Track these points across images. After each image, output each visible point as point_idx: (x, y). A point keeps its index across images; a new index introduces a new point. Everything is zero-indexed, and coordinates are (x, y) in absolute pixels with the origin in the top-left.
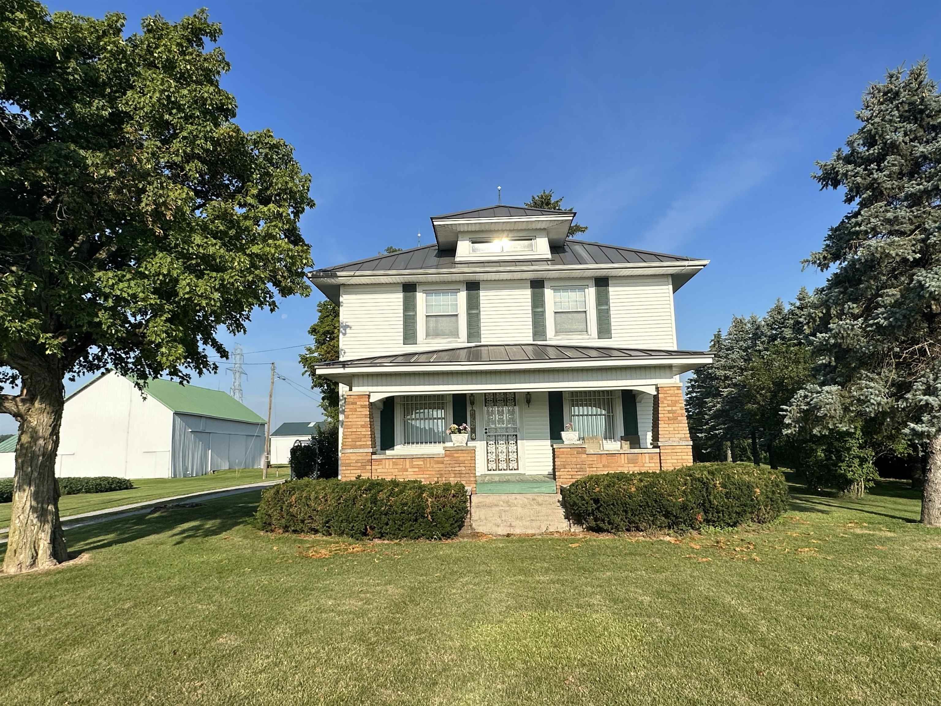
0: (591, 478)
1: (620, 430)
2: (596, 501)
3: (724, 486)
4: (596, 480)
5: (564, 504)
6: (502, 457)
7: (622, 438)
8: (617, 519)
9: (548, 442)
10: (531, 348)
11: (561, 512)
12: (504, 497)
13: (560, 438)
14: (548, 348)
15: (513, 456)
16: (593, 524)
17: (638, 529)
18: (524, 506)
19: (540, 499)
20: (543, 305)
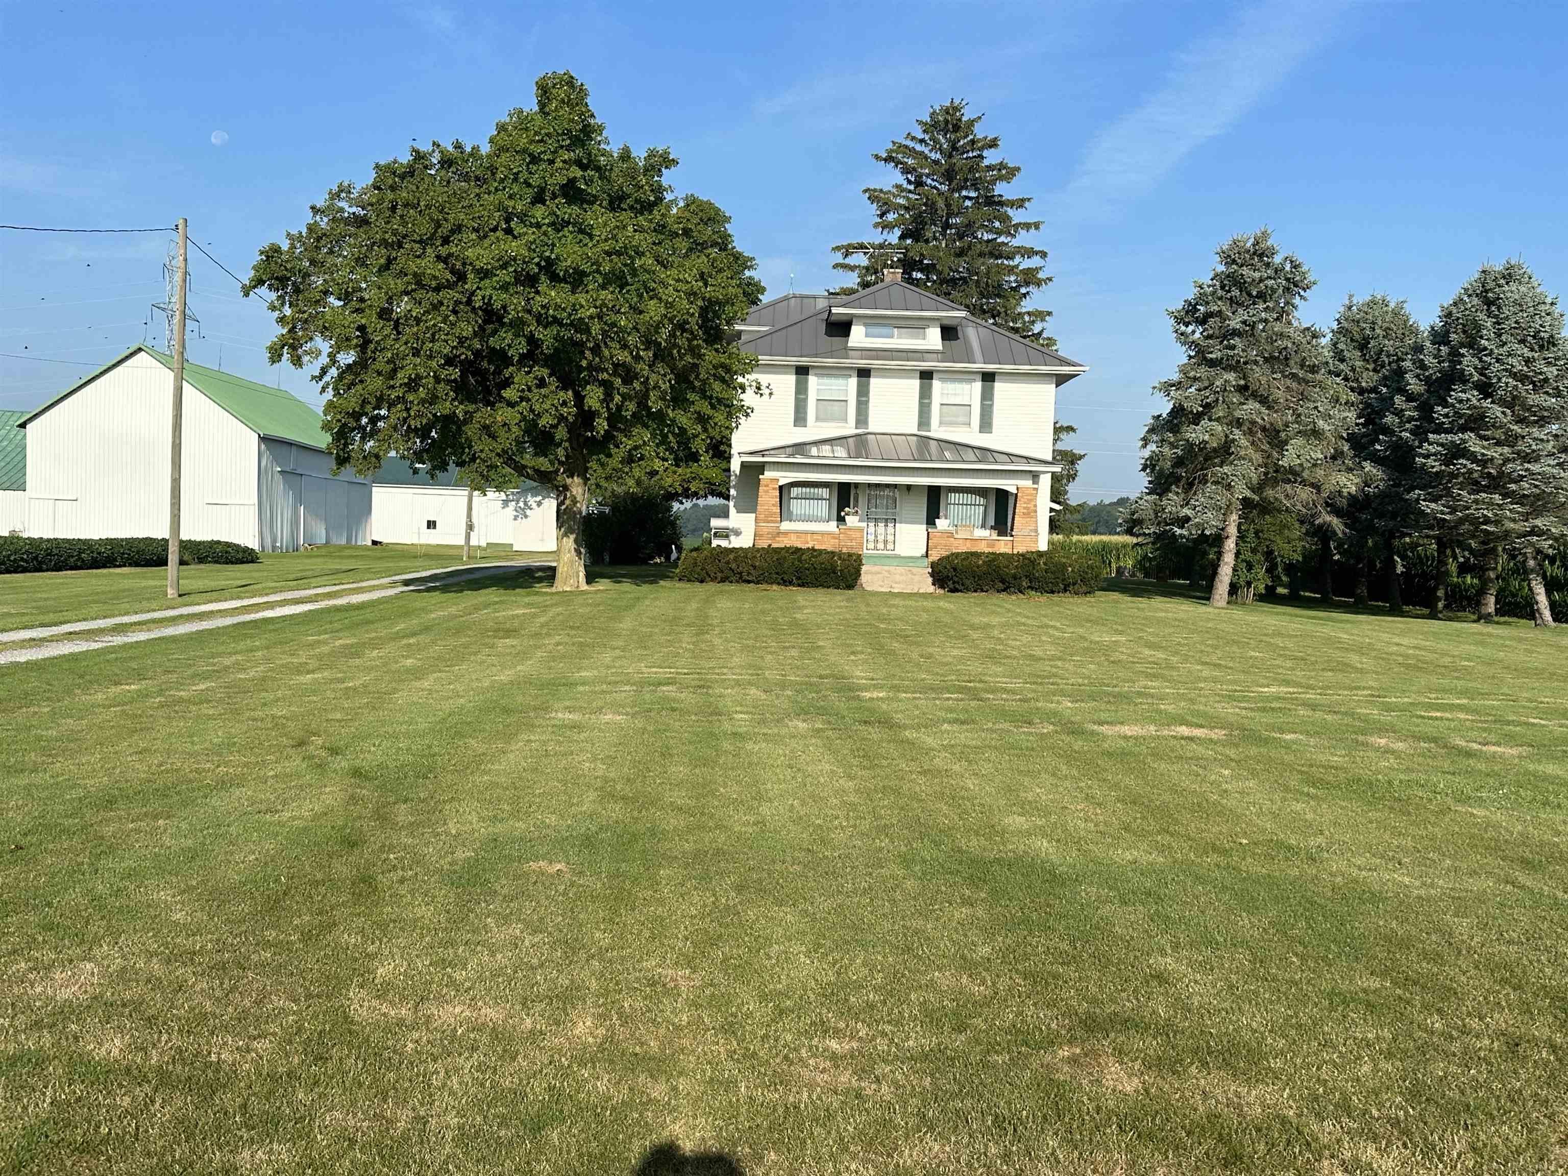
0: (953, 554)
1: (991, 521)
2: (955, 569)
3: (1045, 564)
4: (957, 555)
5: (932, 575)
6: (881, 538)
7: (992, 528)
8: (968, 582)
9: (924, 526)
10: (915, 438)
11: (930, 580)
12: (886, 568)
13: (934, 524)
14: (932, 442)
15: (890, 538)
16: (952, 586)
17: (982, 591)
18: (901, 575)
19: (915, 570)
20: (929, 397)
